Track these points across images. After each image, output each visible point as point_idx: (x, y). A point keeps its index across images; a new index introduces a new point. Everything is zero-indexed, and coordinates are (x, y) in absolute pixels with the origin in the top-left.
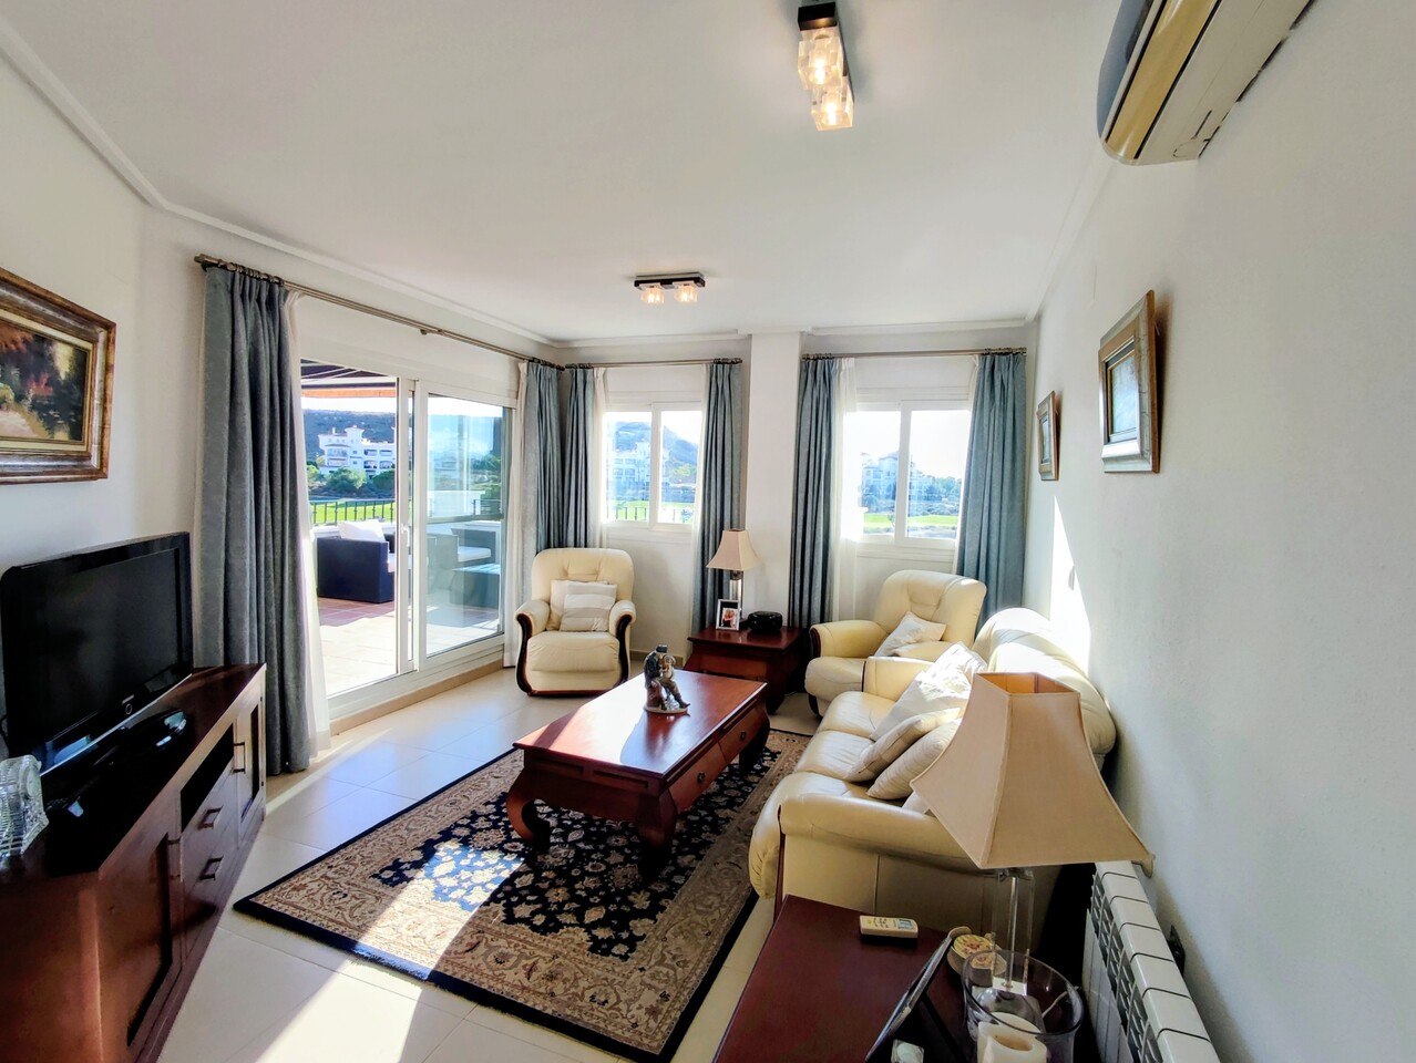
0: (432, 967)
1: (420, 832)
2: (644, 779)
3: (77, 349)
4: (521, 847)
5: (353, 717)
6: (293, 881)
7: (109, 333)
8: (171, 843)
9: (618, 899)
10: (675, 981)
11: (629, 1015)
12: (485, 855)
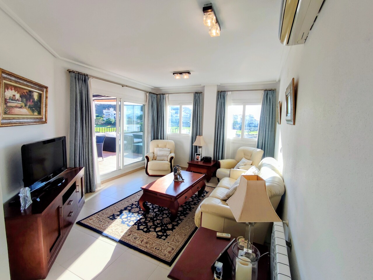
0: (119, 239)
1: (119, 208)
2: (171, 197)
3: (39, 93)
4: (143, 212)
5: (106, 180)
6: (90, 218)
7: (47, 89)
8: (60, 208)
9: (164, 226)
10: (176, 246)
11: (164, 253)
12: (134, 214)
